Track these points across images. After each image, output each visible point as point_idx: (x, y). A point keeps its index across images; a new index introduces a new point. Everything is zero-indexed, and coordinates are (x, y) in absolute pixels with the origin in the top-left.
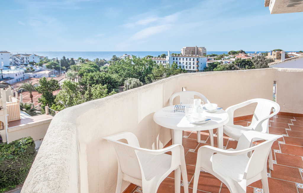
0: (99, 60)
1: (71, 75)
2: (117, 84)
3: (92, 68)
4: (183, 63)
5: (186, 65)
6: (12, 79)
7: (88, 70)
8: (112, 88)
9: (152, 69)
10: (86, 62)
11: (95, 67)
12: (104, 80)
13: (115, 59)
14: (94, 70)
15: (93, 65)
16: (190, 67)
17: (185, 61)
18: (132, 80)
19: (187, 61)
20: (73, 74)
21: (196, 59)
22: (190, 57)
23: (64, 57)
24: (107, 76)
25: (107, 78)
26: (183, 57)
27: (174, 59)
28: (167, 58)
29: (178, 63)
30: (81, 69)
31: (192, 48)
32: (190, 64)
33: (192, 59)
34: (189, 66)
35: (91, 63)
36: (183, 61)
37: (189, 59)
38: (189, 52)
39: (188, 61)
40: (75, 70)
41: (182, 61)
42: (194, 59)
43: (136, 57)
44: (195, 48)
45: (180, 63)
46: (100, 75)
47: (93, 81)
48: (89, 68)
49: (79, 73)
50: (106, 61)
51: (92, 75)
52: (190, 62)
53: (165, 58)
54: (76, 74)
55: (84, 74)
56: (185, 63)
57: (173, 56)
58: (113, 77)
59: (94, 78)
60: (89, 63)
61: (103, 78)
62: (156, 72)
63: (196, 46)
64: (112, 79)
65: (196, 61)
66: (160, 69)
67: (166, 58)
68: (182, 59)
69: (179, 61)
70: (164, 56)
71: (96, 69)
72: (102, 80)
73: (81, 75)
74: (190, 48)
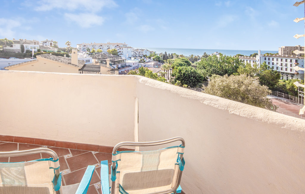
0: (194, 57)
1: (165, 67)
2: (201, 78)
3: (183, 63)
4: (277, 64)
5: (280, 67)
6: (131, 66)
7: (179, 64)
8: (196, 81)
9: (238, 67)
10: (180, 58)
11: (186, 62)
12: (190, 74)
13: (206, 56)
14: (184, 65)
15: (184, 60)
16: (286, 69)
17: (279, 62)
18: (216, 76)
19: (282, 62)
20: (167, 66)
21: (295, 60)
22: (287, 57)
23: (166, 53)
24: (192, 71)
25: (192, 73)
26: (277, 58)
27: (265, 59)
28: (258, 58)
29: (271, 64)
30: (174, 62)
31: (293, 48)
32: (286, 65)
33: (289, 60)
34: (285, 67)
35: (184, 58)
36: (277, 62)
37: (285, 60)
38: (289, 53)
39: (284, 62)
40: (170, 63)
41: (275, 61)
42: (291, 60)
43: (222, 55)
44: (297, 48)
45: (273, 64)
46: (187, 69)
47: (181, 73)
48: (179, 62)
49: (171, 66)
50: (199, 57)
51: (181, 69)
52: (286, 63)
53: (254, 58)
54: (169, 67)
55: (175, 67)
56: (280, 64)
57: (265, 56)
58: (198, 72)
59: (182, 71)
60: (182, 58)
61: (189, 72)
62: (242, 71)
63: (299, 46)
64: (197, 73)
65: (295, 62)
66: (246, 69)
67: (256, 57)
68: (275, 59)
69: (271, 61)
70: (255, 55)
71: (186, 64)
72: (188, 74)
73: (173, 68)
74: (290, 47)
